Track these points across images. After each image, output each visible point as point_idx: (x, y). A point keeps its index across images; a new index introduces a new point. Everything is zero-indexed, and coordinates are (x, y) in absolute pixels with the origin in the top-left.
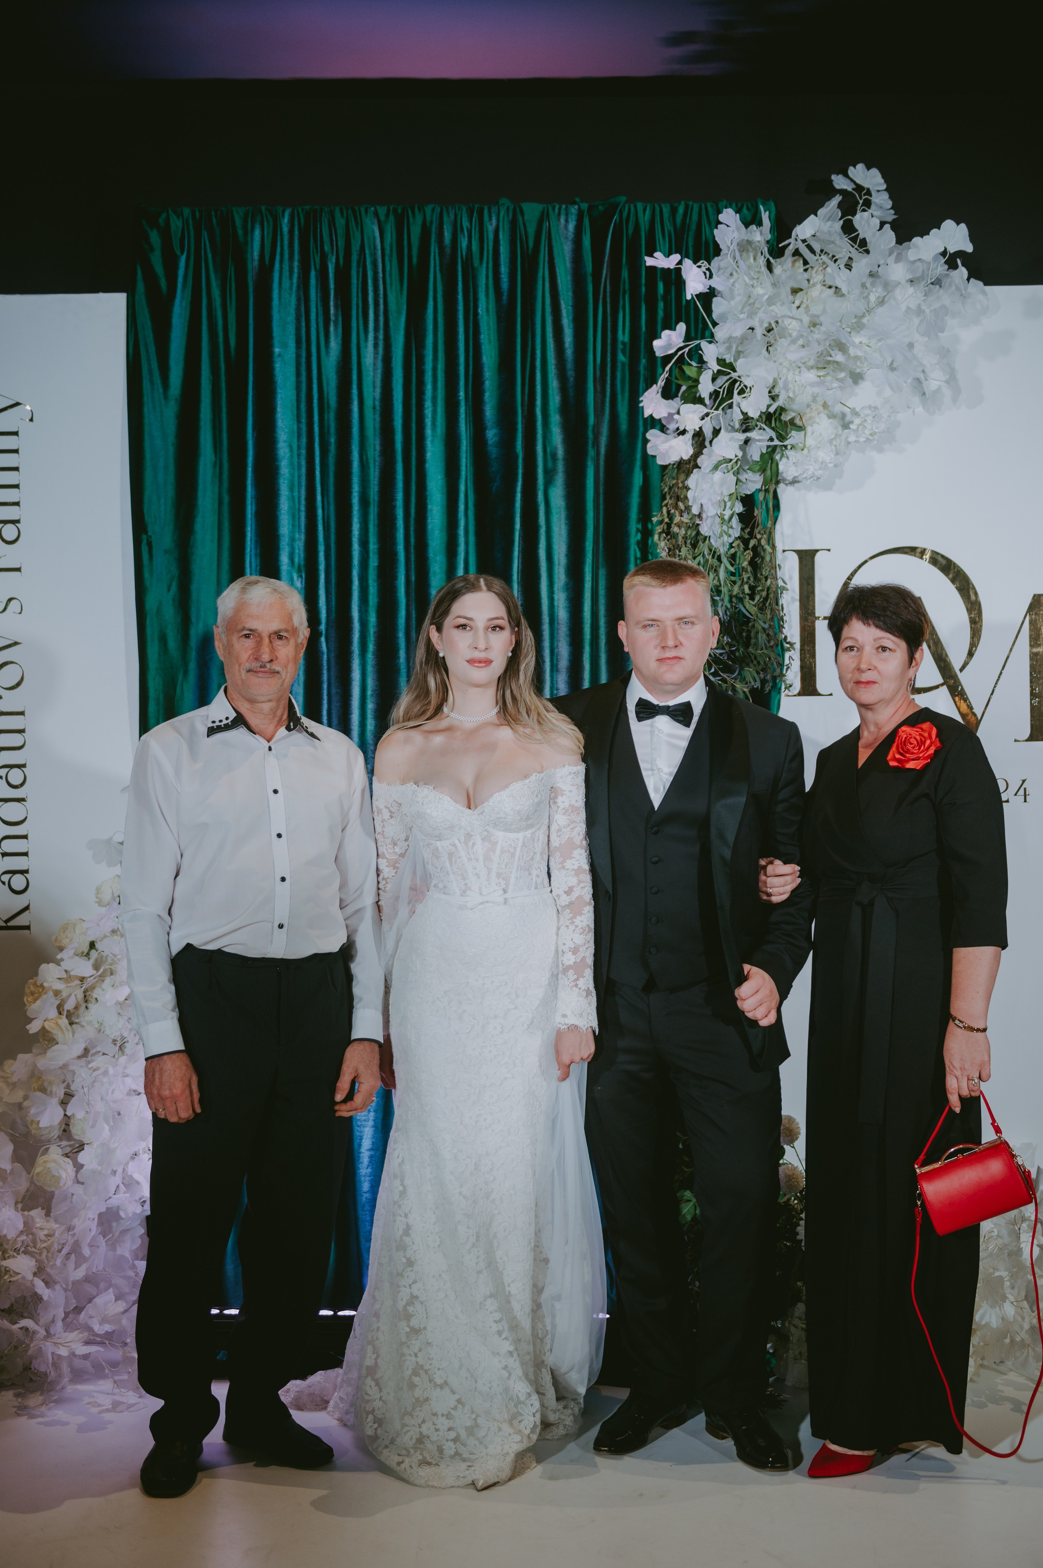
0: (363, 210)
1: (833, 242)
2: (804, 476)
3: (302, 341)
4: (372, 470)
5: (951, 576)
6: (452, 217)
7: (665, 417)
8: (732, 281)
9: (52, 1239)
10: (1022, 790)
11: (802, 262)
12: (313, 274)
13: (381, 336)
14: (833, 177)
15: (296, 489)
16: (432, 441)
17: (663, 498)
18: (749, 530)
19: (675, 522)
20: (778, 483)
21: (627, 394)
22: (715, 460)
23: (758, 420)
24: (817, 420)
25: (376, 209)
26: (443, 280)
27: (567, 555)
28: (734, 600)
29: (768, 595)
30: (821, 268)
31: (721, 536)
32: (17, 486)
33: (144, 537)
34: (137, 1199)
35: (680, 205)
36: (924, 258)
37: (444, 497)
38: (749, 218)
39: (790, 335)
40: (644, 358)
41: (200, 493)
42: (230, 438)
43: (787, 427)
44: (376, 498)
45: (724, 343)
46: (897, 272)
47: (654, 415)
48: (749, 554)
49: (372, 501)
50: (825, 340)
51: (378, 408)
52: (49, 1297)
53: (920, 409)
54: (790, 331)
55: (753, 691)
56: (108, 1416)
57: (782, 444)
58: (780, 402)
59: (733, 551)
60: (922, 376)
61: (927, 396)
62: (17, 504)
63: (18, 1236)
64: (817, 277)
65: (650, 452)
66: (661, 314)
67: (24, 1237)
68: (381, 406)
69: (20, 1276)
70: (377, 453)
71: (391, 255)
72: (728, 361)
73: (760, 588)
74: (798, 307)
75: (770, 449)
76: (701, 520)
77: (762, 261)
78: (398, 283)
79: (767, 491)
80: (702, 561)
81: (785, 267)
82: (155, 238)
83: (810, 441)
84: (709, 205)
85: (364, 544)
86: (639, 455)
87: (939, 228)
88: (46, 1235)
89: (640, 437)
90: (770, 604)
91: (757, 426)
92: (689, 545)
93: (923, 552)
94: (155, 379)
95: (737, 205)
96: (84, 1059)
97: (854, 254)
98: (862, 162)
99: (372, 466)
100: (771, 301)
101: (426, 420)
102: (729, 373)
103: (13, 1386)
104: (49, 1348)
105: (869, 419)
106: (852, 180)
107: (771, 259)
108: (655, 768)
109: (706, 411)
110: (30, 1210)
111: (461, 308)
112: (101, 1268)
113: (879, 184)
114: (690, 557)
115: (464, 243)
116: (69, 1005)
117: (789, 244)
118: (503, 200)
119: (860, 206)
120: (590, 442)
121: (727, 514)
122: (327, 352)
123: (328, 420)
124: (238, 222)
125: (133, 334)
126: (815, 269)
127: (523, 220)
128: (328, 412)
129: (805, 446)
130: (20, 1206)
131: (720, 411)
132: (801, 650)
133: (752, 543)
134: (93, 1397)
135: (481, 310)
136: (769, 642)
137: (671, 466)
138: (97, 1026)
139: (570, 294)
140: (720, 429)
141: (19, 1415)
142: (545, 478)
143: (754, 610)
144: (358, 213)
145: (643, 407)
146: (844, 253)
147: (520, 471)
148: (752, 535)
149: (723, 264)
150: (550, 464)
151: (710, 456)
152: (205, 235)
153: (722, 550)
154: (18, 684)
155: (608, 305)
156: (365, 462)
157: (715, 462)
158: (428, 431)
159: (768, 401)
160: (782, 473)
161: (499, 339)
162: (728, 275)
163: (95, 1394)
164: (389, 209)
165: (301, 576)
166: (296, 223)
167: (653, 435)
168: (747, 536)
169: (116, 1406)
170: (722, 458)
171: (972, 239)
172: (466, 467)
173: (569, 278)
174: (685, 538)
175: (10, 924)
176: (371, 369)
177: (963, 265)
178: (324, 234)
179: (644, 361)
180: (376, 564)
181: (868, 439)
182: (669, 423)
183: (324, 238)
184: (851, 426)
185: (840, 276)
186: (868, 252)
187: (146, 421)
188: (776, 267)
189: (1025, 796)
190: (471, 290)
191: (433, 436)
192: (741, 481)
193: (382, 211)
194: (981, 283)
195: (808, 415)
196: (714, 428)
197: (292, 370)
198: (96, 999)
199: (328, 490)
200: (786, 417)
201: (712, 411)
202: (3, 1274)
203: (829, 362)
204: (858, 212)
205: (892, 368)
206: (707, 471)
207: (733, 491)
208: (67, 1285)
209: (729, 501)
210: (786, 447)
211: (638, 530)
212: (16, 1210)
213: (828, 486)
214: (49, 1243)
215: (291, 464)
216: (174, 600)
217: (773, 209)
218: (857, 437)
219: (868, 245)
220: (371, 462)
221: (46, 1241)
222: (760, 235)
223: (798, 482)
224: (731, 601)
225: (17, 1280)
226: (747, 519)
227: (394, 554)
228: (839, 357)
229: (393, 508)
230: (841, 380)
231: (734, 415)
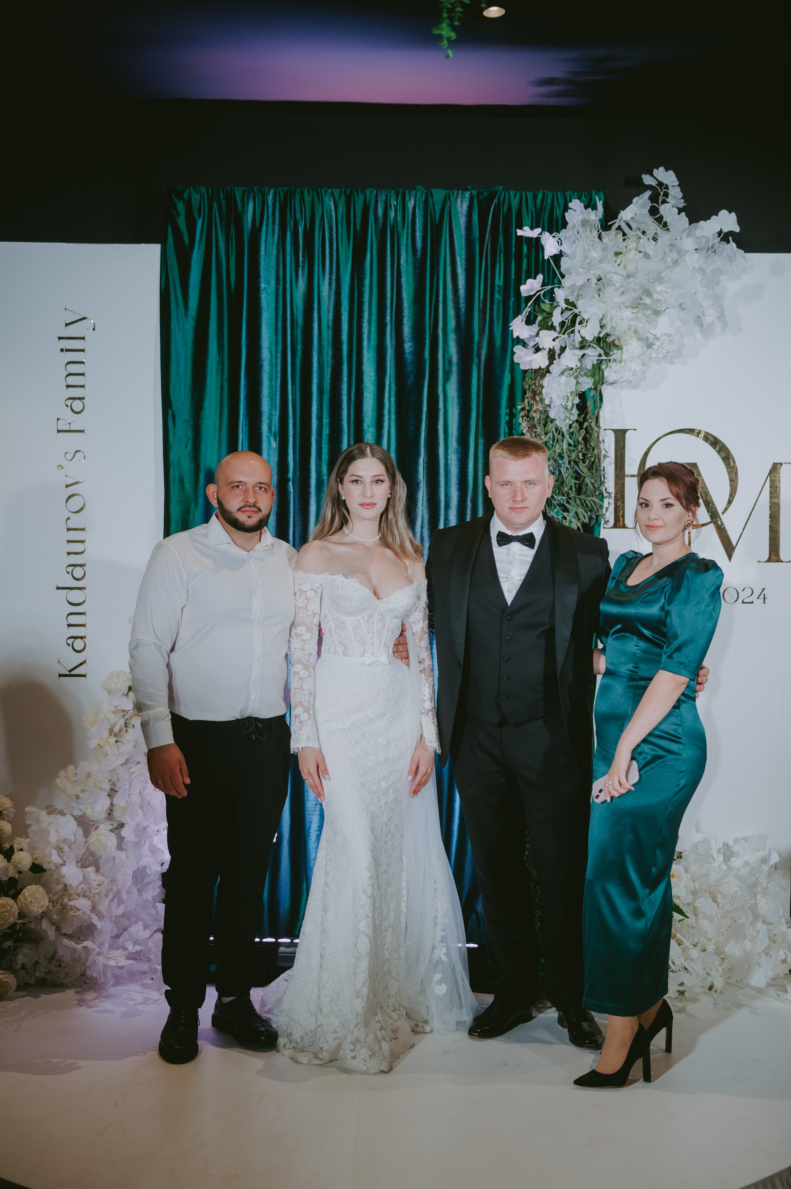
0: (323, 191)
1: (645, 223)
2: (622, 380)
3: (280, 280)
4: (326, 368)
5: (718, 449)
6: (384, 198)
7: (527, 338)
8: (574, 246)
9: (101, 887)
10: (762, 595)
11: (621, 234)
12: (289, 234)
13: (334, 277)
14: (643, 176)
15: (274, 381)
16: (368, 350)
17: (524, 392)
18: (583, 416)
19: (533, 410)
20: (602, 384)
21: (501, 321)
22: (562, 368)
23: (591, 342)
24: (630, 342)
25: (332, 191)
26: (377, 240)
27: (457, 430)
28: (572, 463)
29: (595, 459)
30: (635, 239)
31: (565, 420)
32: (83, 374)
33: (170, 411)
34: (159, 861)
35: (539, 193)
36: (707, 235)
37: (375, 388)
38: (586, 204)
39: (614, 285)
40: (513, 297)
41: (208, 382)
42: (229, 345)
43: (610, 347)
44: (328, 388)
45: (568, 288)
46: (688, 244)
47: (520, 336)
48: (583, 432)
49: (325, 390)
50: (639, 289)
51: (331, 326)
52: (102, 926)
53: (699, 336)
54: (614, 282)
55: (584, 525)
56: (141, 1007)
57: (607, 358)
58: (607, 330)
59: (572, 430)
60: (701, 314)
61: (704, 327)
62: (83, 386)
63: (79, 885)
64: (631, 244)
65: (516, 360)
66: (525, 267)
67: (83, 886)
68: (333, 325)
69: (80, 912)
70: (330, 357)
71: (342, 223)
72: (570, 301)
73: (589, 455)
74: (619, 265)
75: (599, 362)
76: (550, 408)
77: (595, 234)
78: (346, 241)
79: (596, 389)
80: (551, 437)
81: (611, 237)
82: (181, 206)
83: (625, 356)
84: (559, 193)
85: (320, 419)
86: (508, 363)
87: (717, 215)
88: (98, 885)
89: (509, 350)
90: (596, 466)
91: (590, 346)
92: (542, 425)
93: (699, 432)
94: (179, 303)
95: (578, 194)
96: (126, 766)
97: (660, 231)
98: (663, 166)
99: (326, 366)
100: (601, 261)
101: (364, 336)
102: (571, 310)
103: (74, 986)
104: (101, 960)
105: (666, 343)
106: (656, 178)
107: (602, 233)
108: (509, 576)
109: (557, 335)
110: (86, 868)
111: (389, 259)
112: (133, 908)
113: (674, 182)
114: (543, 433)
115: (392, 214)
116: (116, 730)
117: (615, 223)
118: (418, 187)
119: (661, 196)
120: (475, 353)
121: (570, 404)
122: (297, 287)
123: (297, 334)
124: (238, 199)
125: (165, 272)
126: (631, 239)
127: (432, 200)
128: (297, 328)
129: (622, 359)
130: (79, 864)
131: (566, 335)
132: (615, 497)
133: (585, 425)
134: (130, 994)
135: (403, 262)
136: (595, 492)
137: (530, 371)
138: (133, 743)
139: (464, 252)
140: (566, 347)
141: (80, 1005)
142: (444, 377)
143: (585, 470)
144: (320, 194)
145: (512, 330)
146: (653, 231)
147: (427, 372)
148: (585, 420)
149: (567, 235)
150: (447, 367)
151: (558, 365)
152: (215, 205)
153: (565, 429)
154: (81, 509)
155: (489, 260)
156: (321, 363)
157: (562, 370)
158: (365, 343)
159: (599, 329)
160: (606, 377)
161: (414, 281)
162: (572, 242)
163: (130, 992)
164: (341, 192)
165: (276, 440)
166: (278, 199)
167: (518, 349)
168: (582, 420)
169: (145, 1001)
170: (566, 367)
171: (739, 223)
172: (390, 367)
173: (463, 241)
174: (539, 420)
175: (72, 673)
176: (326, 299)
177: (733, 241)
178: (296, 207)
179: (513, 299)
180: (327, 433)
181: (664, 356)
182: (529, 341)
183: (297, 210)
184: (654, 347)
185: (649, 246)
186: (668, 230)
187: (173, 332)
188: (604, 238)
189: (764, 599)
190: (396, 247)
191: (368, 346)
192: (579, 383)
193: (336, 192)
194: (742, 251)
195: (624, 339)
196: (561, 346)
197: (273, 299)
198: (133, 725)
199: (295, 382)
200: (609, 340)
201: (560, 335)
202: (69, 911)
203: (640, 304)
204: (660, 201)
205: (681, 307)
206: (556, 375)
207: (574, 389)
208: (111, 918)
209: (571, 396)
210: (610, 360)
211: (507, 414)
212: (78, 867)
213: (636, 387)
214: (100, 890)
215: (271, 363)
216: (189, 454)
217: (603, 197)
218: (658, 354)
219: (668, 225)
220: (325, 363)
221: (97, 889)
222: (595, 216)
223: (615, 383)
224: (569, 463)
225: (77, 915)
226: (582, 407)
227: (340, 427)
228: (647, 301)
229: (340, 395)
230: (647, 316)
231: (575, 338)
